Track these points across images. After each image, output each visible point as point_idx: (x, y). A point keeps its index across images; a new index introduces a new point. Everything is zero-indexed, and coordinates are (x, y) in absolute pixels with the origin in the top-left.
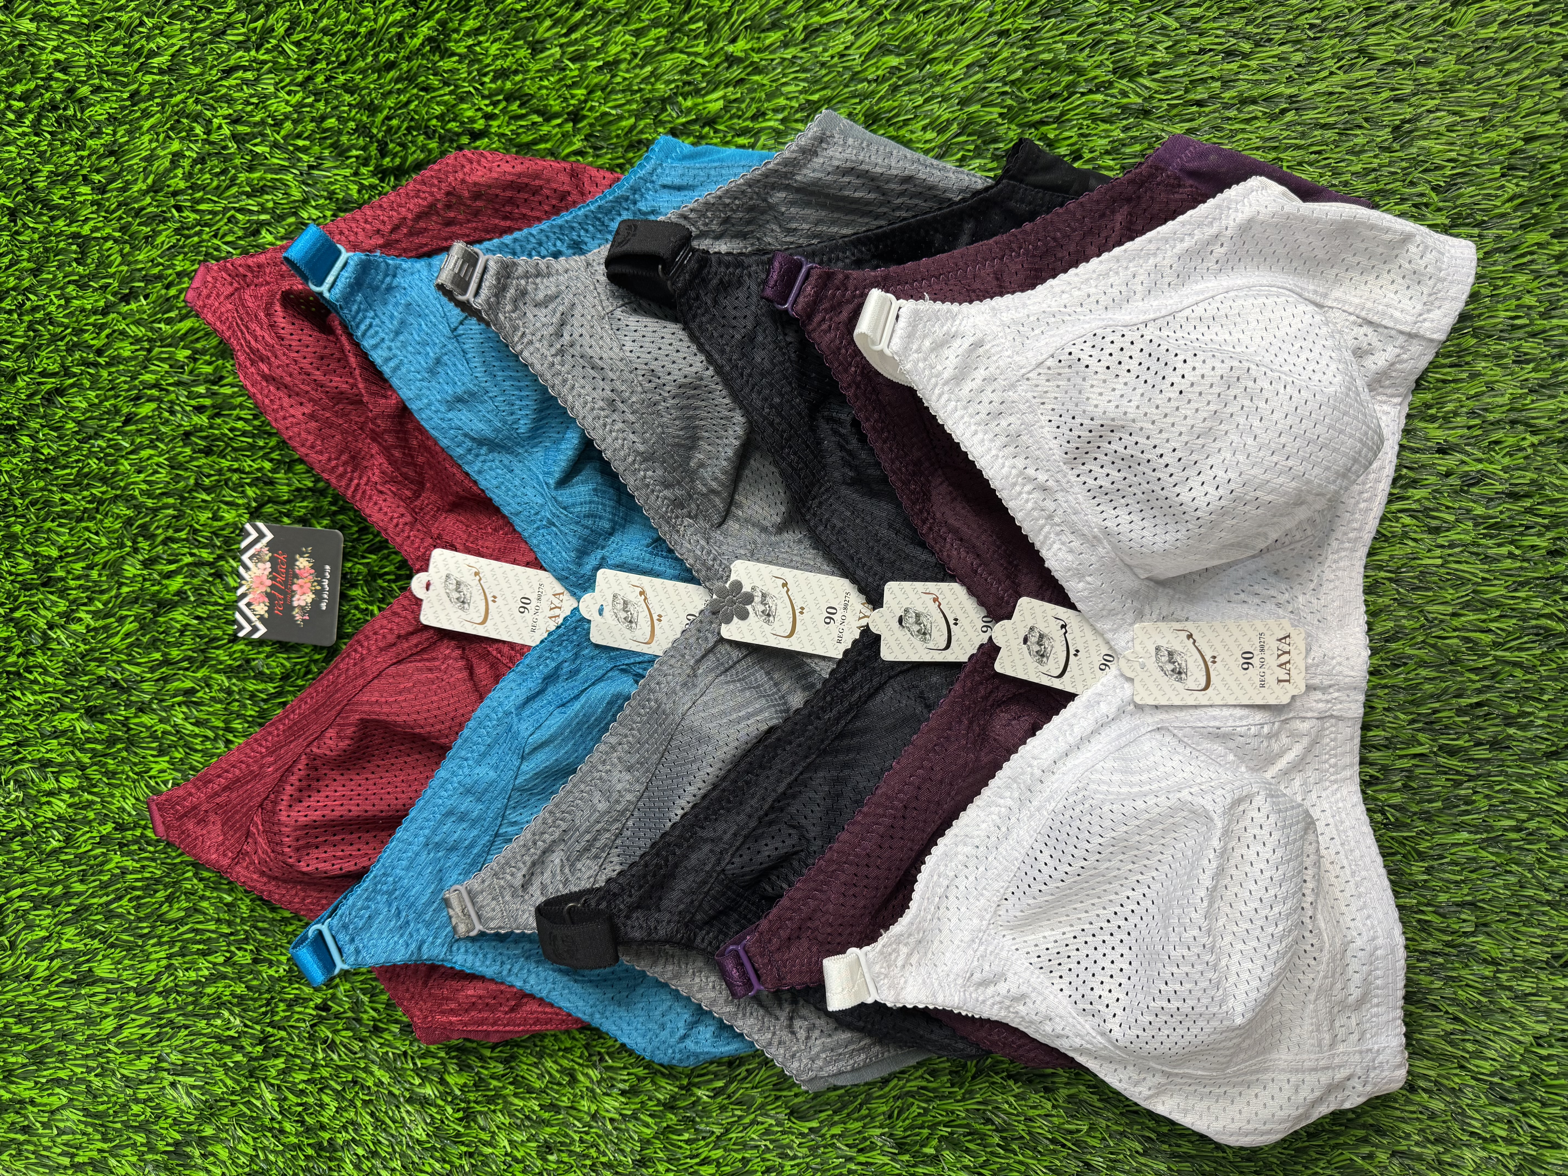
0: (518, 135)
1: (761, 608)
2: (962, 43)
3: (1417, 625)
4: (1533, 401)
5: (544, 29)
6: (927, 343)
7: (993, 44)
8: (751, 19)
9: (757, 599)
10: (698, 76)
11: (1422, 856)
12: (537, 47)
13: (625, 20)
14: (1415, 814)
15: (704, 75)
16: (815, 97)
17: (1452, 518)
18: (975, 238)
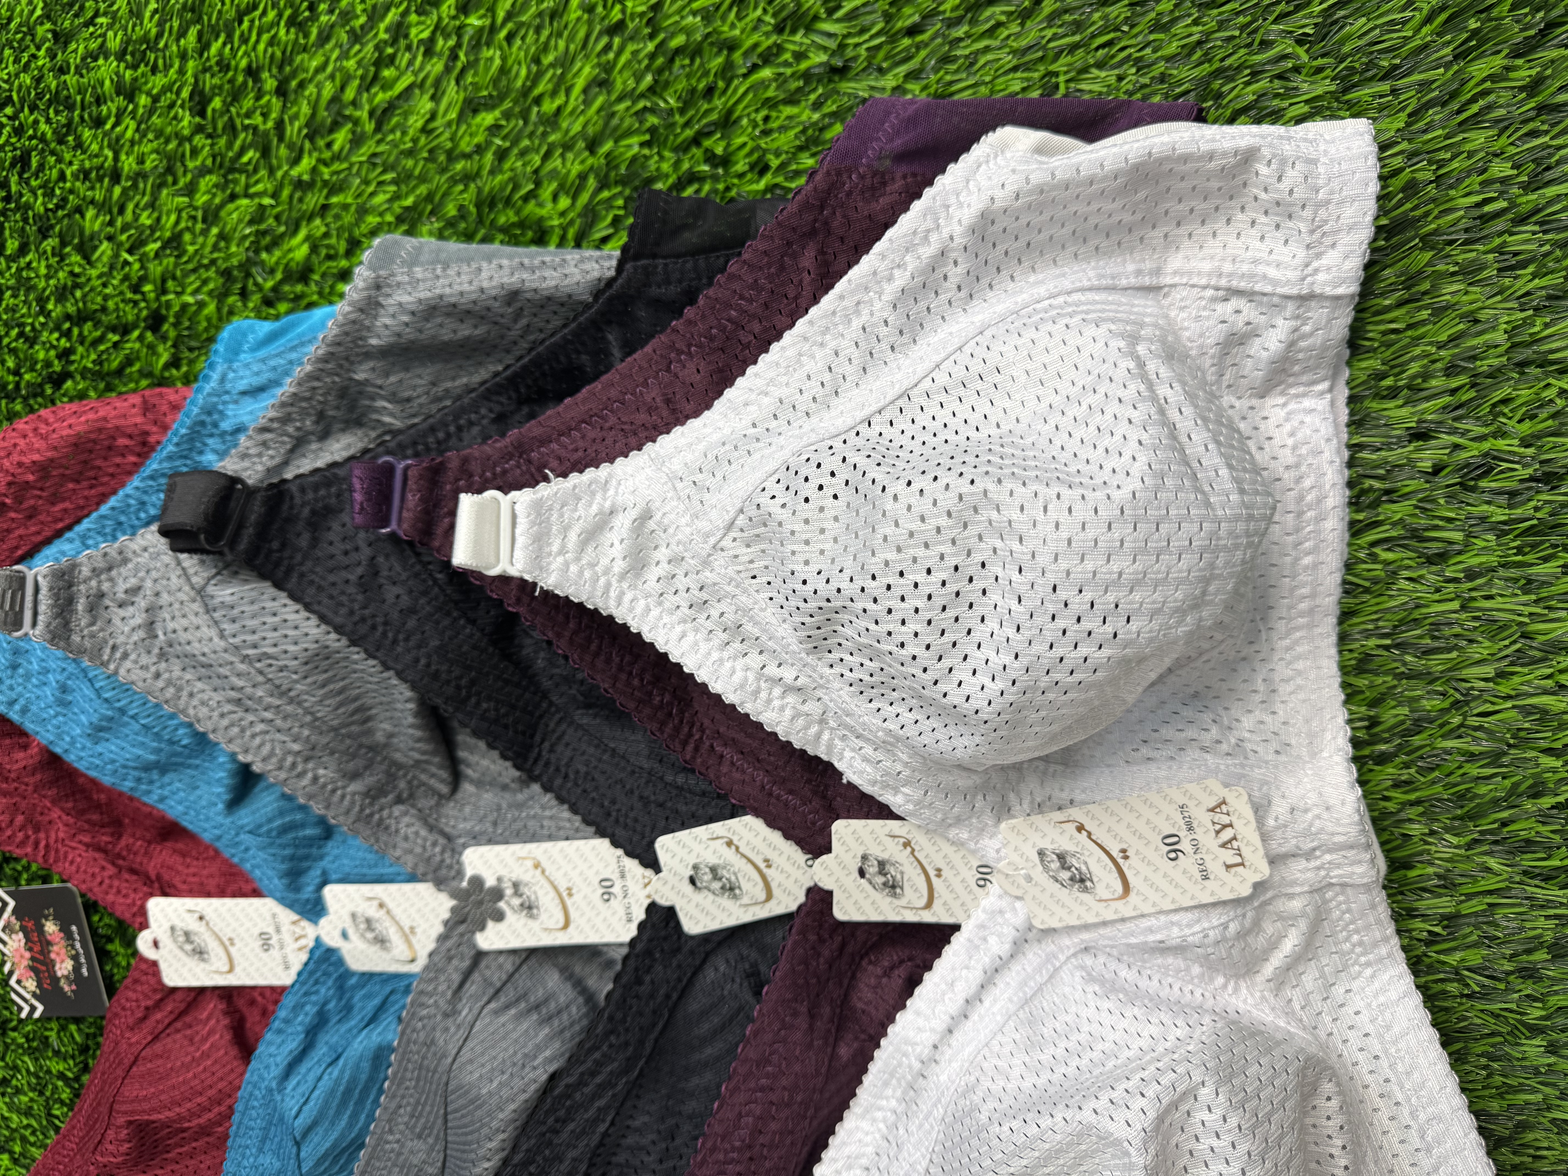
0: (101, 363)
1: (516, 902)
2: (565, 62)
3: (1446, 704)
4: (1547, 326)
5: (92, 221)
6: (573, 537)
7: (608, 48)
8: (307, 125)
9: (509, 892)
10: (271, 221)
11: (1535, 1030)
12: (86, 250)
13: (170, 179)
14: (1508, 973)
15: (277, 218)
16: (409, 202)
17: (1458, 536)
18: (629, 348)
